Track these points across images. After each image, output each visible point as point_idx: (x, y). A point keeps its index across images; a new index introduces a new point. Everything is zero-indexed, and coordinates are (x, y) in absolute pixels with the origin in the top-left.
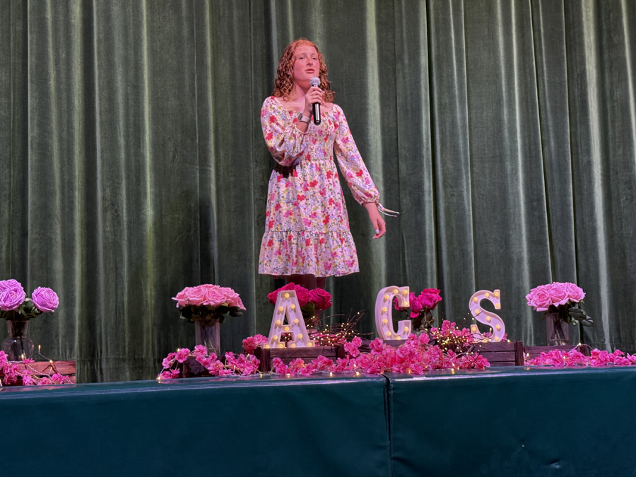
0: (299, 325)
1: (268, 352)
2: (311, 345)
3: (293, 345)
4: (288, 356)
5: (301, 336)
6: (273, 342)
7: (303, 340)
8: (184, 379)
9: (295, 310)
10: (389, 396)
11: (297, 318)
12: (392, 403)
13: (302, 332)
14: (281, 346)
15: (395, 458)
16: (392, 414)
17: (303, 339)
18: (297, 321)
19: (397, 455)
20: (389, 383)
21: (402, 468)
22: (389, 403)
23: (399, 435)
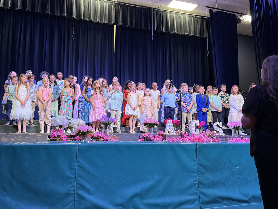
0: (172, 129)
1: (165, 135)
2: (175, 134)
3: (171, 134)
4: (170, 137)
5: (173, 132)
6: (166, 133)
7: (174, 133)
8: (145, 141)
9: (171, 125)
10: (196, 148)
12: (197, 150)
14: (168, 134)
15: (198, 164)
16: (197, 153)
18: (172, 128)
19: (198, 163)
20: (196, 144)
21: (200, 166)
22: (196, 150)
23: (199, 158)
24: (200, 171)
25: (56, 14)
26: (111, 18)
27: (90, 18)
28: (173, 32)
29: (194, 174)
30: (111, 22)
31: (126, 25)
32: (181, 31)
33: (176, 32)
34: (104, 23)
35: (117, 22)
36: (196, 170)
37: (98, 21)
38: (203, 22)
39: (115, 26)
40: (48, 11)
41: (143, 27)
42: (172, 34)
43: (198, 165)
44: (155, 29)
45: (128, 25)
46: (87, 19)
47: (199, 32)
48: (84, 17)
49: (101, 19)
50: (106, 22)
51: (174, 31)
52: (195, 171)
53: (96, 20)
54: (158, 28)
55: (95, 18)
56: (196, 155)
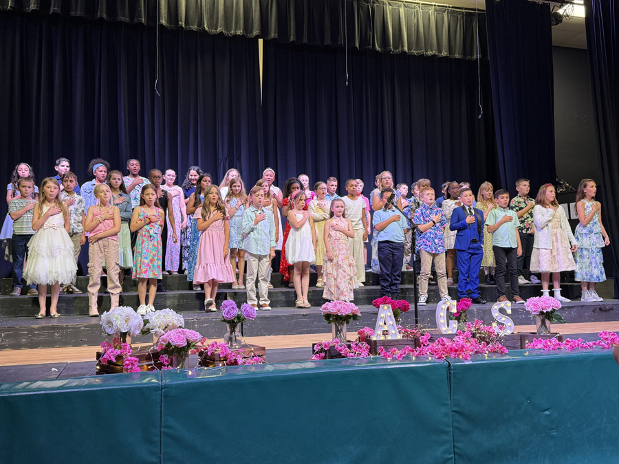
0: (392, 325)
1: (376, 341)
2: (399, 337)
3: (389, 338)
4: (388, 345)
5: (394, 332)
6: (377, 336)
9: (390, 316)
10: (450, 373)
11: (392, 321)
12: (452, 378)
13: (395, 330)
14: (382, 338)
15: (454, 411)
16: (452, 385)
17: (395, 334)
18: (391, 323)
19: (455, 409)
20: (450, 365)
21: (458, 417)
22: (450, 378)
23: (456, 397)
24: (458, 429)
25: (121, 18)
26: (250, 21)
27: (201, 24)
28: (400, 49)
29: (444, 437)
30: (251, 32)
31: (288, 38)
32: (418, 47)
33: (406, 49)
34: (236, 36)
35: (264, 33)
36: (448, 426)
37: (219, 30)
38: (471, 23)
39: (261, 41)
40: (101, 12)
41: (328, 42)
42: (397, 54)
43: (454, 413)
44: (357, 45)
45: (292, 38)
46: (194, 27)
47: (461, 48)
48: (187, 22)
49: (227, 25)
50: (239, 32)
51: (402, 47)
52: (447, 429)
53: (216, 29)
54: (364, 40)
55: (213, 24)
56: (448, 391)
